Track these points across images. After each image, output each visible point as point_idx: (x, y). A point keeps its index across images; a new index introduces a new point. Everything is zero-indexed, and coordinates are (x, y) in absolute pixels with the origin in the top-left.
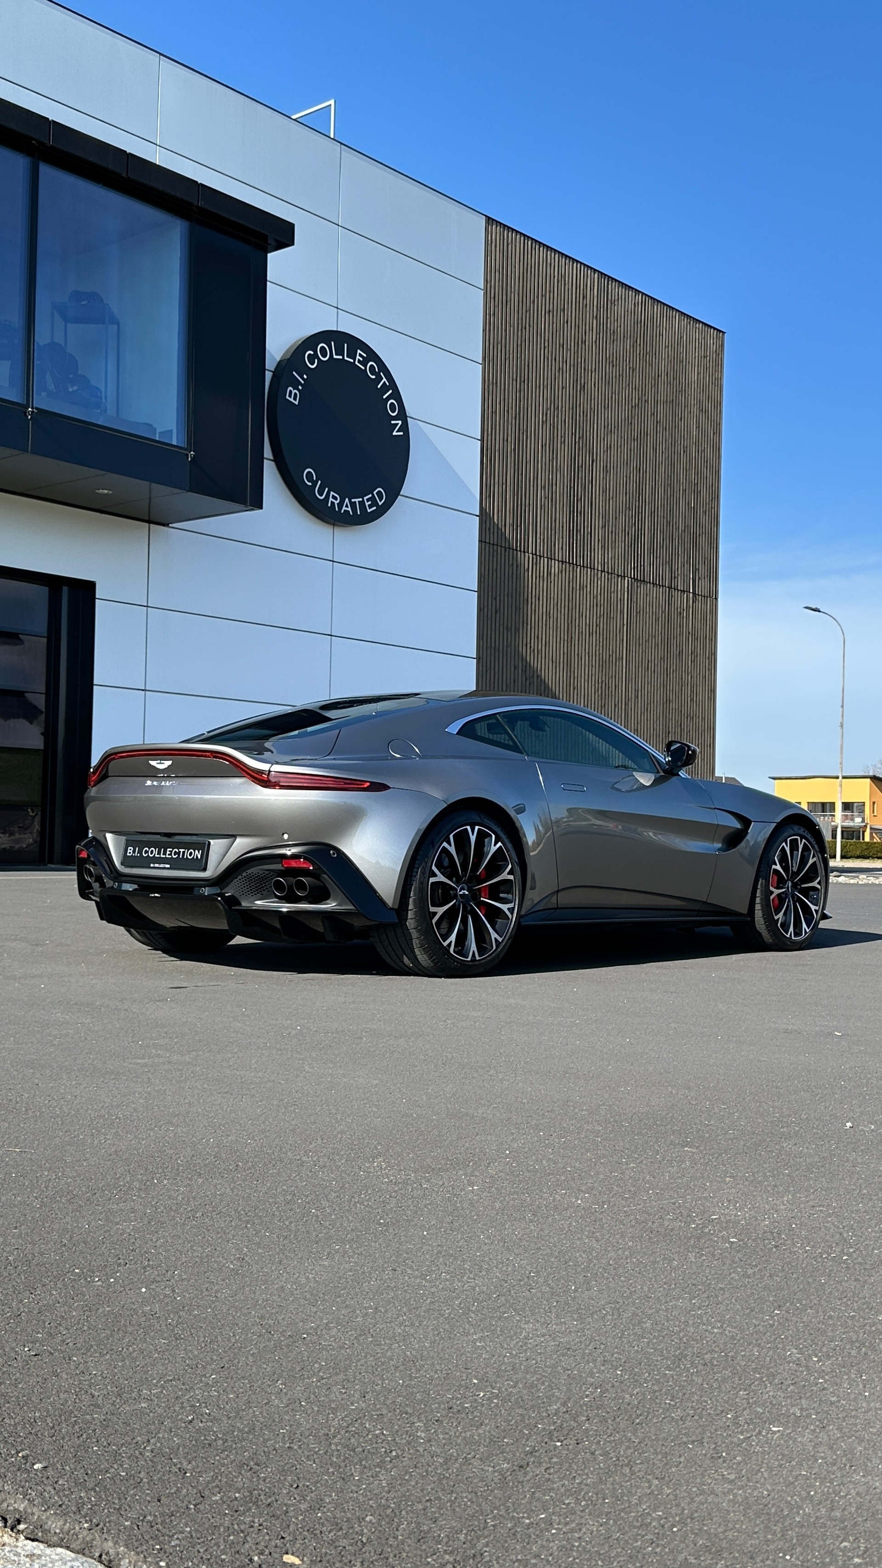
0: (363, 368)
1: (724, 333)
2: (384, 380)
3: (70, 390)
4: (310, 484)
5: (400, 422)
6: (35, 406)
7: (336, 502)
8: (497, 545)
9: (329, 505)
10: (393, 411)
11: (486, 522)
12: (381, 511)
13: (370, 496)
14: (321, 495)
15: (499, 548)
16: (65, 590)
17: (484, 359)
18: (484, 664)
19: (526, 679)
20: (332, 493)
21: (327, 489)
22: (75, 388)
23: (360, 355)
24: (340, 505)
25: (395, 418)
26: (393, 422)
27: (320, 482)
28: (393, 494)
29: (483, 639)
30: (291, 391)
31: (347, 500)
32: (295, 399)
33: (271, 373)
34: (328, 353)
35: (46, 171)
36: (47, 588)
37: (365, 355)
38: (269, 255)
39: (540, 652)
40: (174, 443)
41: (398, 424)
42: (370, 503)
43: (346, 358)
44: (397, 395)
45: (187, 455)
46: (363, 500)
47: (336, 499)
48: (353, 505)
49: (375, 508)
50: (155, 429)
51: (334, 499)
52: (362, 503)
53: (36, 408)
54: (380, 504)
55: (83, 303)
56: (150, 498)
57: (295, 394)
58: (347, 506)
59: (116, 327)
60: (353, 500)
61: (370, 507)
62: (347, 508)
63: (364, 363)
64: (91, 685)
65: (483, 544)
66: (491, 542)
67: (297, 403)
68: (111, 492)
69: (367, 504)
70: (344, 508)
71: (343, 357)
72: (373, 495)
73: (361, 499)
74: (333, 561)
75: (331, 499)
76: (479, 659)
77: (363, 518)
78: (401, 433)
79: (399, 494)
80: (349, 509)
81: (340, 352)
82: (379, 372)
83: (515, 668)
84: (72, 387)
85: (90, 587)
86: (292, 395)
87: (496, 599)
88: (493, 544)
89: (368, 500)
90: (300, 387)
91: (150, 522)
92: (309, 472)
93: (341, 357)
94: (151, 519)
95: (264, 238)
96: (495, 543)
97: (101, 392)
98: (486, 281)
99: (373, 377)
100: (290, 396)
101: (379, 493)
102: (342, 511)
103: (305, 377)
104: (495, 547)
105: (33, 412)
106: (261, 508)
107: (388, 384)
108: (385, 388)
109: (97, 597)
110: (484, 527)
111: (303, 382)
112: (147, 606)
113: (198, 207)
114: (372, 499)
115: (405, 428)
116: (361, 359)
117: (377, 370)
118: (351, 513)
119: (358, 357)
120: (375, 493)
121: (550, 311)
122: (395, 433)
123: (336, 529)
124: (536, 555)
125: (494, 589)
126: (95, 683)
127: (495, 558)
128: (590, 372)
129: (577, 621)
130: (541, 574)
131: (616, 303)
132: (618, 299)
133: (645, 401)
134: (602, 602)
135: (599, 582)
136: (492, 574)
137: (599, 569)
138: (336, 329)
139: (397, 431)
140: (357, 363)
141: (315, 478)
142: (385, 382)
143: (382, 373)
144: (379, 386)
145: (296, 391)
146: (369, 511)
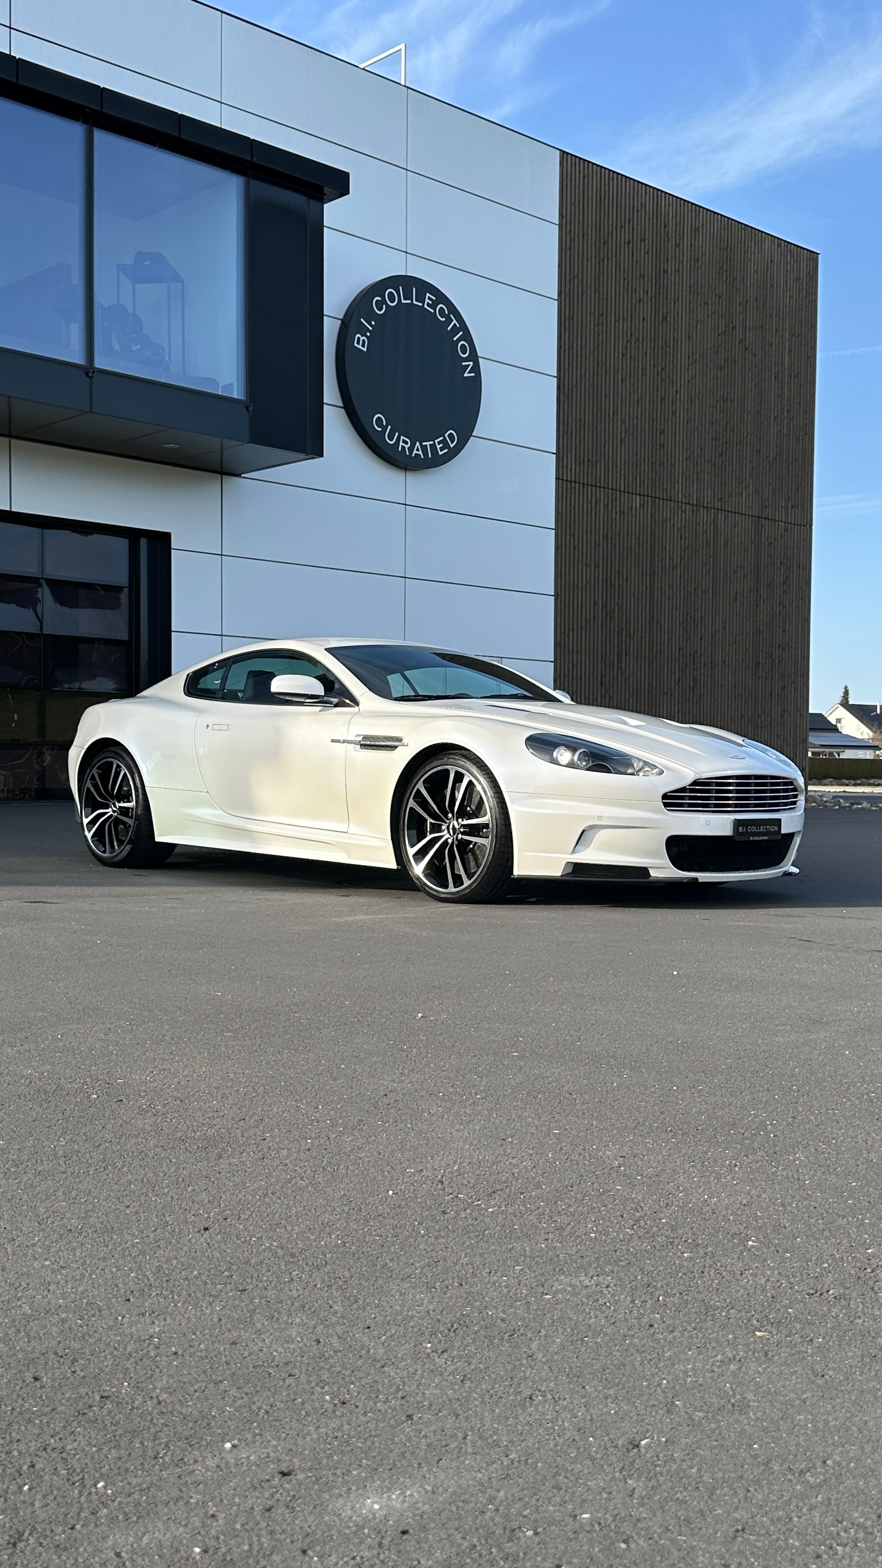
0: (432, 311)
1: (818, 254)
2: (455, 321)
3: (134, 349)
4: (380, 429)
5: (471, 363)
6: (96, 367)
7: (407, 446)
8: (575, 482)
9: (400, 449)
10: (464, 352)
11: (563, 459)
12: (453, 453)
13: (442, 438)
14: (391, 440)
15: (577, 484)
16: (143, 542)
17: (560, 294)
18: (562, 601)
19: (607, 615)
20: (402, 437)
21: (397, 434)
22: (138, 347)
23: (429, 298)
24: (411, 449)
25: (466, 360)
26: (464, 364)
27: (390, 427)
28: (465, 435)
29: (561, 576)
30: (359, 338)
31: (418, 443)
32: (363, 346)
33: (340, 322)
34: (396, 298)
35: (99, 136)
36: (128, 541)
37: (434, 298)
38: (325, 206)
39: (621, 587)
40: (235, 396)
41: (469, 365)
42: (441, 445)
43: (415, 302)
44: (467, 337)
45: (247, 406)
46: (434, 443)
47: (406, 443)
48: (424, 449)
49: (446, 450)
50: (218, 383)
51: (404, 443)
52: (433, 447)
53: (99, 369)
54: (452, 446)
55: (146, 263)
56: (222, 449)
57: (364, 341)
58: (418, 450)
59: (180, 284)
60: (424, 444)
61: (441, 449)
62: (418, 452)
63: (433, 306)
64: (169, 631)
65: (561, 481)
66: (569, 479)
67: (365, 349)
68: (177, 446)
69: (438, 447)
70: (415, 452)
71: (412, 301)
72: (444, 437)
73: (432, 443)
74: (406, 505)
75: (401, 444)
76: (557, 596)
77: (435, 461)
78: (473, 374)
79: (471, 436)
80: (420, 453)
81: (408, 296)
82: (449, 314)
83: (595, 604)
84: (136, 345)
85: (166, 537)
86: (360, 342)
87: (574, 536)
88: (571, 481)
89: (439, 443)
90: (368, 334)
91: (221, 473)
92: (379, 418)
93: (409, 302)
94: (224, 470)
95: (320, 189)
96: (573, 480)
97: (163, 349)
98: (561, 216)
99: (443, 319)
100: (358, 343)
101: (451, 435)
102: (413, 455)
103: (373, 323)
104: (573, 484)
105: (95, 373)
106: (322, 456)
107: (458, 326)
108: (455, 330)
109: (172, 547)
110: (561, 464)
111: (371, 328)
112: (222, 555)
113: (250, 160)
114: (444, 442)
115: (476, 369)
116: (430, 302)
117: (447, 312)
118: (422, 457)
119: (427, 300)
122: (466, 375)
123: (409, 473)
124: (616, 490)
125: (572, 526)
126: (173, 629)
127: (573, 496)
128: (673, 302)
129: (660, 554)
130: (622, 510)
131: (701, 230)
132: (703, 225)
133: (733, 328)
134: (687, 535)
135: (684, 515)
136: (571, 511)
137: (684, 501)
138: (404, 274)
139: (469, 373)
140: (426, 306)
141: (384, 424)
142: (455, 324)
143: (451, 316)
144: (449, 328)
145: (364, 338)
146: (441, 453)
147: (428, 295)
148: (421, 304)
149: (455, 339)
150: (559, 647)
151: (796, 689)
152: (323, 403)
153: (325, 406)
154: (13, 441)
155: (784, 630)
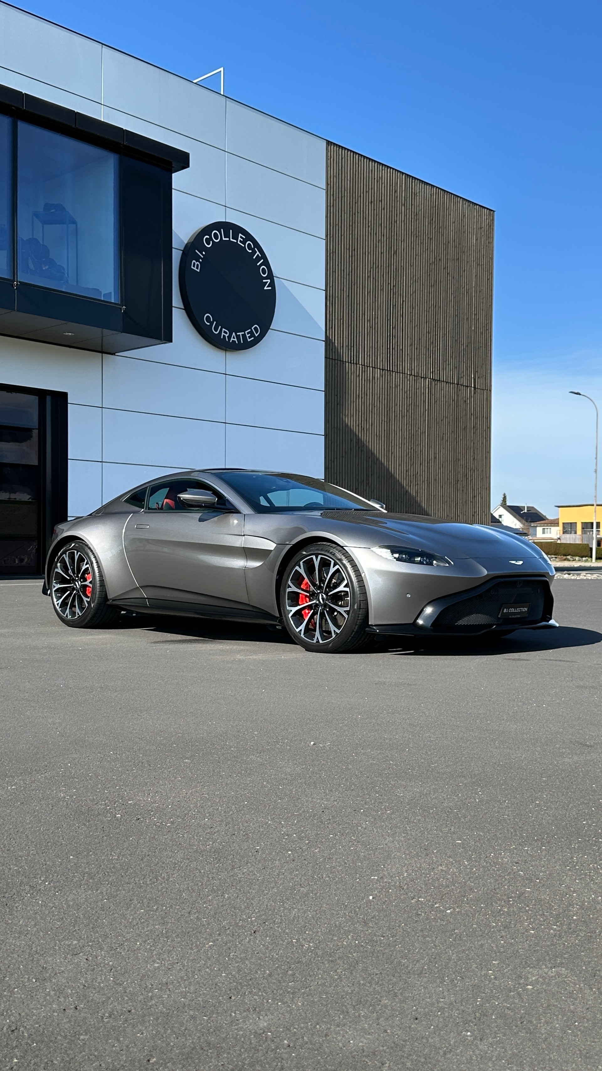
0: (243, 246)
1: (494, 211)
2: (258, 253)
3: (44, 269)
4: (208, 324)
5: (269, 281)
6: (18, 280)
7: (227, 335)
8: (338, 360)
9: (222, 337)
10: (264, 273)
11: (329, 345)
12: (257, 340)
13: (250, 330)
14: (216, 331)
15: (339, 362)
16: (49, 398)
17: (327, 236)
18: (330, 439)
19: (359, 448)
20: (224, 329)
21: (220, 327)
22: (47, 267)
23: (241, 237)
24: (229, 337)
25: (266, 278)
26: (264, 281)
27: (215, 322)
28: (265, 328)
29: (329, 422)
30: (194, 263)
31: (234, 333)
32: (197, 268)
33: (182, 252)
34: (219, 237)
35: (22, 126)
36: (37, 397)
37: (244, 237)
38: (173, 175)
39: (368, 430)
40: (113, 301)
41: (267, 282)
42: (249, 335)
43: (231, 240)
44: (266, 263)
45: (121, 309)
46: (245, 333)
47: (226, 333)
48: (238, 337)
49: (253, 338)
50: (101, 292)
51: (225, 333)
52: (244, 336)
53: (20, 282)
54: (256, 335)
55: (52, 211)
56: (102, 336)
57: (198, 265)
58: (234, 338)
59: (75, 225)
60: (238, 334)
61: (250, 337)
62: (234, 339)
63: (244, 242)
64: (67, 459)
65: (328, 359)
66: (334, 358)
67: (198, 271)
68: (73, 334)
69: (247, 336)
70: (232, 339)
71: (230, 239)
72: (252, 330)
73: (243, 333)
74: (226, 374)
75: (223, 334)
76: (326, 435)
77: (244, 346)
78: (270, 288)
79: (269, 328)
80: (236, 340)
81: (227, 236)
82: (254, 247)
83: (351, 441)
84: (45, 266)
85: (64, 396)
86: (195, 266)
87: (337, 395)
88: (335, 360)
89: (248, 333)
90: (201, 260)
92: (208, 316)
93: (228, 239)
94: (103, 351)
95: (170, 164)
96: (336, 358)
97: (64, 269)
98: (327, 184)
99: (250, 251)
100: (194, 266)
101: (256, 328)
102: (231, 341)
103: (204, 253)
105: (17, 284)
106: (171, 341)
107: (260, 255)
108: (258, 259)
109: (69, 402)
110: (328, 348)
111: (202, 257)
112: (102, 407)
113: (124, 145)
114: (251, 332)
115: (272, 284)
116: (242, 240)
117: (253, 247)
118: (237, 342)
119: (239, 239)
120: (253, 328)
121: (371, 202)
122: (265, 288)
123: (227, 353)
124: (364, 365)
125: (336, 389)
126: (69, 458)
127: (336, 369)
128: (400, 242)
129: (393, 408)
130: (368, 379)
131: (418, 194)
132: (419, 192)
133: (439, 260)
134: (411, 395)
135: (408, 382)
136: (335, 379)
137: (409, 373)
138: (224, 221)
139: (267, 287)
140: (239, 242)
141: (212, 320)
142: (258, 255)
143: (256, 249)
144: (254, 258)
145: (198, 263)
146: (249, 340)
147: (240, 235)
148: (235, 241)
149: (258, 264)
150: (327, 470)
151: (482, 498)
152: (172, 307)
153: (173, 308)
155: (474, 459)
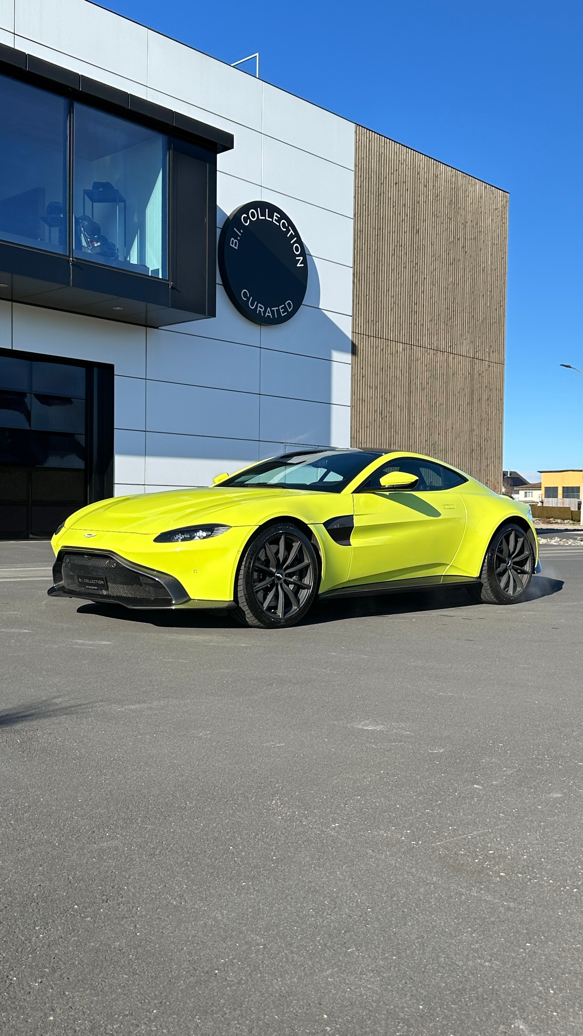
0: (278, 224)
1: (508, 194)
2: (292, 231)
3: (96, 245)
4: (245, 299)
5: (301, 258)
6: (74, 256)
7: (262, 310)
9: (258, 312)
10: (297, 251)
11: (356, 320)
12: (290, 315)
13: (283, 305)
14: (252, 306)
15: (365, 336)
16: (96, 370)
17: (355, 215)
18: (356, 410)
19: (382, 419)
20: (259, 305)
21: (256, 302)
22: (99, 244)
23: (276, 216)
24: (265, 312)
25: (298, 256)
26: (297, 258)
27: (251, 298)
28: (298, 303)
29: (355, 393)
30: (233, 241)
31: (269, 309)
32: (235, 245)
33: (221, 230)
34: (256, 215)
35: (78, 107)
36: (84, 369)
37: (279, 216)
38: (219, 156)
39: (391, 401)
40: (160, 277)
41: (300, 259)
42: (283, 310)
43: (267, 218)
44: (299, 241)
45: (169, 284)
46: (279, 308)
47: (262, 308)
48: (273, 312)
49: (286, 313)
50: (148, 269)
51: (260, 308)
52: (278, 311)
53: (75, 258)
54: (290, 310)
55: (101, 189)
56: (146, 312)
57: (236, 242)
58: (269, 313)
59: (123, 203)
60: (272, 309)
61: (283, 312)
63: (279, 221)
64: (113, 428)
65: (355, 334)
66: (360, 333)
67: (236, 248)
68: (122, 309)
69: (281, 311)
70: (267, 314)
72: (285, 305)
73: (277, 308)
74: (260, 348)
75: (259, 309)
76: (352, 407)
77: (279, 320)
78: (303, 265)
79: (301, 304)
80: (270, 315)
81: (263, 214)
82: (288, 226)
83: (375, 412)
85: (111, 368)
86: (234, 244)
87: (363, 368)
89: (282, 308)
90: (239, 238)
91: (146, 326)
92: (245, 292)
93: (264, 218)
94: (147, 324)
95: (216, 145)
96: (362, 333)
97: (114, 246)
98: (356, 166)
99: (285, 230)
100: (232, 244)
101: (289, 304)
102: (266, 316)
103: (242, 231)
104: (362, 335)
105: (73, 260)
106: (215, 317)
107: (294, 234)
108: (292, 237)
109: (115, 374)
110: (355, 323)
111: (240, 235)
112: (146, 379)
113: (173, 126)
114: (285, 308)
115: (304, 262)
116: (277, 219)
117: (287, 225)
118: (271, 317)
119: (275, 217)
121: (396, 183)
122: (298, 265)
123: (262, 327)
124: (388, 340)
125: (362, 362)
126: (115, 427)
127: (362, 343)
128: (422, 221)
129: (414, 381)
130: (391, 352)
131: (439, 176)
132: (440, 174)
133: (458, 239)
134: (430, 369)
135: (428, 356)
136: (360, 353)
137: (428, 347)
138: (261, 200)
139: (300, 264)
140: (274, 221)
141: (248, 296)
142: (292, 233)
143: (290, 227)
144: (288, 236)
145: (236, 240)
146: (283, 315)
147: (275, 214)
148: (271, 220)
149: (292, 242)
150: (353, 439)
152: (216, 284)
154: (14, 303)
155: (488, 429)
